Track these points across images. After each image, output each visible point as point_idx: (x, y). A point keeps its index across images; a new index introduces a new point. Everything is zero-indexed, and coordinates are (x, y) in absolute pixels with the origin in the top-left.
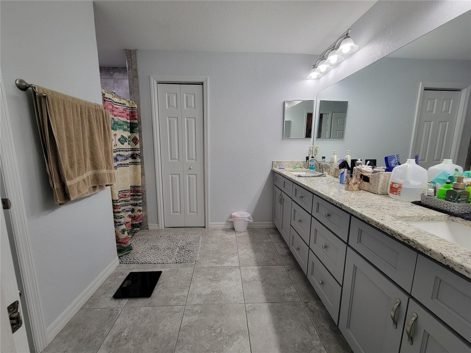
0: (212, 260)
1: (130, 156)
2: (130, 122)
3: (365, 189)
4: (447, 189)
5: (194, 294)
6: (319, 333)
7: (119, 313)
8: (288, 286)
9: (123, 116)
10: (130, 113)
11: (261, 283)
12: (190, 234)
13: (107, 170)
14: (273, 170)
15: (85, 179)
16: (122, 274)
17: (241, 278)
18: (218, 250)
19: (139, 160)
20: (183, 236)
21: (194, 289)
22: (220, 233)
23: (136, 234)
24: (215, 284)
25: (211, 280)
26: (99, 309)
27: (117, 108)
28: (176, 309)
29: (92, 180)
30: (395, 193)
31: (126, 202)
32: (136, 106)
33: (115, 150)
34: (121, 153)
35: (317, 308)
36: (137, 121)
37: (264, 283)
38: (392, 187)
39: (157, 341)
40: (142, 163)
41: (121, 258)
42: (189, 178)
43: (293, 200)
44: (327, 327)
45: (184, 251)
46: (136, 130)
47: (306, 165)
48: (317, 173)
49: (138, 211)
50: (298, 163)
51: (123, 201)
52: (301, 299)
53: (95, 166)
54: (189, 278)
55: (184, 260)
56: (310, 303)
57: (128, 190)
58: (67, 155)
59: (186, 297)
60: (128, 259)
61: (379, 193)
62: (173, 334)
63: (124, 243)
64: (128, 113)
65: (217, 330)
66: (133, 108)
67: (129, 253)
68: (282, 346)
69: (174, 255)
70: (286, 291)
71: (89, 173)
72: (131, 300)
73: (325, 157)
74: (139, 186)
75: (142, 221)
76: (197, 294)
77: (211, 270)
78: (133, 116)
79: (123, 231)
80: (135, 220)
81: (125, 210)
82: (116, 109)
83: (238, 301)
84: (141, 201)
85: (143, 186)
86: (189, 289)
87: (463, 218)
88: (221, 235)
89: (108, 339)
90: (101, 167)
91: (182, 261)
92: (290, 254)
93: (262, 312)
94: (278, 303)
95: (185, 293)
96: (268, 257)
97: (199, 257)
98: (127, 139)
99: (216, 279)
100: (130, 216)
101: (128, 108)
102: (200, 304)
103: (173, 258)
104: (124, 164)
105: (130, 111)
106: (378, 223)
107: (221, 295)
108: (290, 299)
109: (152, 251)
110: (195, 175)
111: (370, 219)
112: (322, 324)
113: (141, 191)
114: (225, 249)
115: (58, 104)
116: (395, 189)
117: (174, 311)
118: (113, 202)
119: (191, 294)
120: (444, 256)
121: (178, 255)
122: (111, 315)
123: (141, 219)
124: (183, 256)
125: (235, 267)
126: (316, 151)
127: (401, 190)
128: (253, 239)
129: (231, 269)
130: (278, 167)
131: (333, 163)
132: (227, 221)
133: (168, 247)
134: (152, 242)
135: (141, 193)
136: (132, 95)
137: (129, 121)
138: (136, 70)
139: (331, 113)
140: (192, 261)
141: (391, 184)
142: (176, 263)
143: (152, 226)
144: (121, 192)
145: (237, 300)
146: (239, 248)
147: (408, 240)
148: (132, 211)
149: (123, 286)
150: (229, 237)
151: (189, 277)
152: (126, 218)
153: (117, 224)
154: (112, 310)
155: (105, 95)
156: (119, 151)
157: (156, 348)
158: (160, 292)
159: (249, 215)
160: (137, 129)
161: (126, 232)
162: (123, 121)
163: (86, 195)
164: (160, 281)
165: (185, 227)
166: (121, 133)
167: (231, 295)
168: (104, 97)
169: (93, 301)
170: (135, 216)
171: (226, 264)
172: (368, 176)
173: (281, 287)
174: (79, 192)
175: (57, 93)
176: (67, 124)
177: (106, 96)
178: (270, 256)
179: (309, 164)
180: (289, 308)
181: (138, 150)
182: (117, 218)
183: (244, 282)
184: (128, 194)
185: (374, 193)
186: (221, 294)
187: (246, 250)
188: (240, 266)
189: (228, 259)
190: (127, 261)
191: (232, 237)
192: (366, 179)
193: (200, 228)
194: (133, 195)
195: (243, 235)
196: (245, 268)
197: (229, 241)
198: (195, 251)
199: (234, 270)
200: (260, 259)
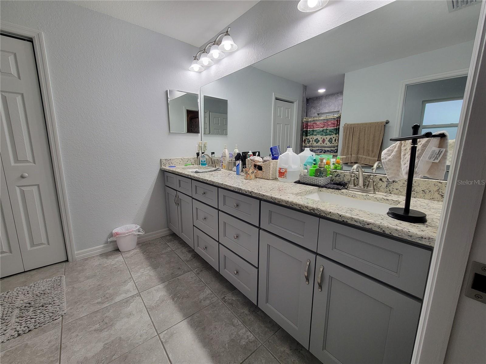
0: (94, 302)
3: (259, 177)
4: (315, 169)
6: (242, 321)
8: (201, 290)
11: (172, 300)
12: (39, 280)
14: (163, 169)
17: (145, 306)
18: (99, 285)
20: (23, 288)
21: (70, 358)
22: (97, 262)
24: (107, 333)
25: (98, 330)
30: (282, 177)
35: (234, 299)
38: (280, 172)
42: (22, 191)
43: (193, 198)
44: (246, 311)
45: (31, 310)
47: (197, 162)
48: (211, 168)
50: (189, 160)
52: (218, 298)
55: (37, 323)
56: (227, 297)
61: (271, 179)
68: (214, 356)
69: (9, 325)
70: (202, 296)
73: (214, 152)
76: (79, 361)
77: (96, 316)
83: (149, 336)
87: (326, 188)
91: (32, 327)
92: (196, 256)
93: (182, 333)
94: (197, 313)
96: (171, 269)
97: (68, 307)
99: (107, 324)
103: (7, 331)
106: (288, 202)
107: (121, 342)
108: (208, 302)
110: (36, 187)
111: (280, 199)
112: (242, 311)
114: (110, 279)
116: (282, 174)
120: (340, 214)
121: (21, 322)
124: (32, 318)
125: (133, 296)
126: (205, 146)
127: (287, 173)
128: (148, 254)
129: (127, 302)
130: (167, 165)
131: (225, 156)
132: (107, 242)
139: (208, 112)
140: (54, 319)
141: (279, 169)
142: (19, 335)
146: (132, 271)
147: (313, 209)
150: (113, 263)
151: (54, 345)
159: (138, 227)
165: (25, 272)
167: (137, 334)
171: (118, 299)
172: (261, 165)
173: (196, 294)
178: (174, 266)
179: (200, 161)
180: (210, 312)
183: (149, 310)
185: (267, 179)
187: (142, 270)
188: (139, 293)
189: (120, 290)
191: (118, 261)
192: (260, 168)
195: (132, 253)
196: (147, 292)
197: (114, 267)
198: (57, 302)
199: (132, 301)
200: (164, 274)
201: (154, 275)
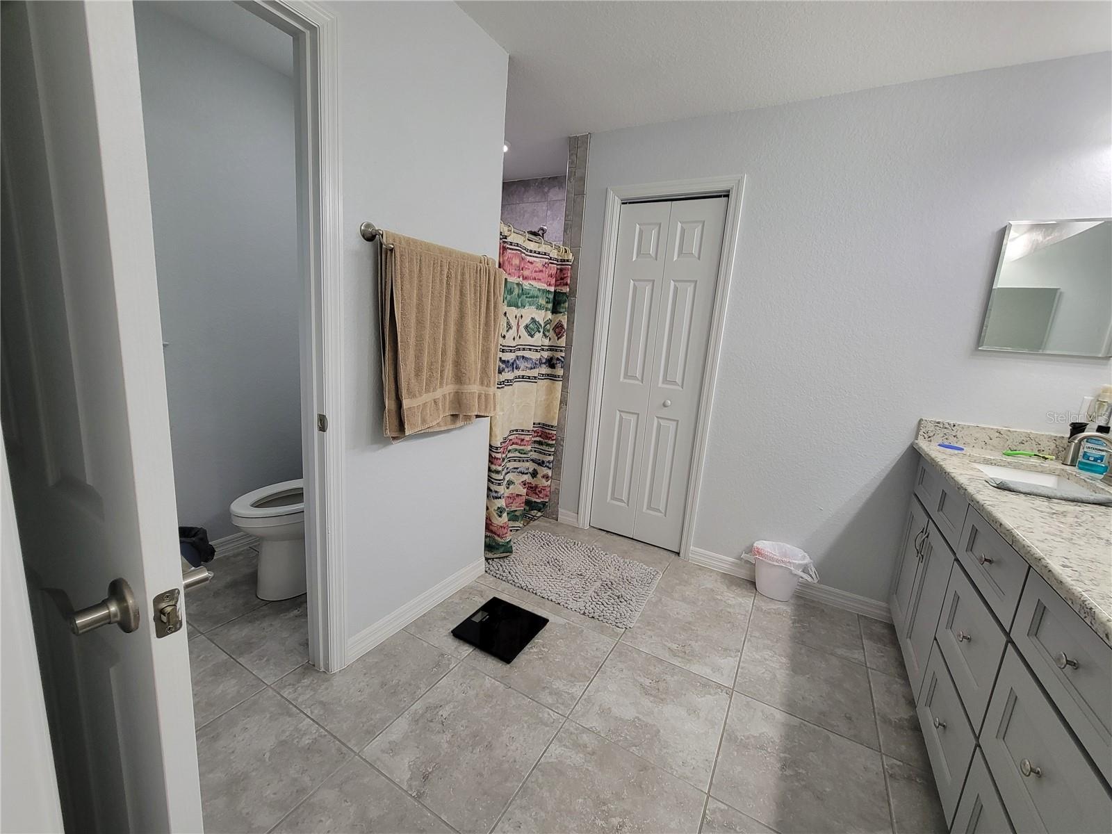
0: (667, 643)
1: (544, 361)
2: (555, 291)
5: (593, 701)
7: (451, 667)
9: (540, 280)
10: (558, 271)
11: (779, 765)
12: (637, 560)
13: (480, 387)
14: (916, 448)
15: (439, 398)
16: (481, 594)
17: (725, 724)
18: (689, 623)
19: (560, 372)
20: (619, 559)
21: (599, 691)
22: (709, 582)
23: (532, 523)
24: (650, 705)
25: (644, 688)
26: (426, 645)
27: (531, 263)
28: (546, 715)
29: (452, 402)
31: (521, 453)
32: (571, 257)
33: (515, 347)
34: (527, 354)
36: (568, 290)
37: (789, 772)
39: (489, 761)
40: (565, 378)
41: (491, 563)
42: (659, 426)
43: (957, 560)
45: (609, 593)
46: (563, 308)
47: (1068, 452)
49: (543, 477)
50: (1029, 438)
51: (516, 450)
53: (459, 378)
54: (597, 660)
55: (603, 614)
57: (529, 431)
58: (413, 352)
59: (575, 699)
60: (501, 569)
62: (520, 766)
63: (499, 536)
64: (554, 272)
65: (614, 819)
66: (564, 261)
67: (507, 557)
69: (585, 595)
71: (449, 388)
72: (477, 653)
74: (552, 426)
75: (547, 500)
76: (601, 705)
77: (655, 666)
78: (562, 279)
79: (500, 511)
80: (536, 493)
81: (518, 470)
82: (529, 264)
83: (694, 780)
84: (551, 458)
85: (560, 427)
86: (588, 686)
88: (711, 587)
89: (418, 706)
90: (467, 381)
91: (596, 615)
95: (577, 690)
96: (830, 703)
97: (638, 621)
98: (541, 326)
99: (658, 692)
100: (524, 483)
101: (556, 262)
102: (598, 734)
103: (581, 599)
104: (529, 378)
105: (559, 267)
107: (655, 738)
109: (548, 569)
110: (675, 423)
113: (554, 438)
114: (709, 626)
115: (411, 261)
117: (540, 718)
118: (490, 450)
119: (589, 700)
121: (594, 599)
122: (438, 665)
123: (547, 496)
124: (603, 604)
125: (719, 686)
128: (802, 630)
129: (704, 686)
130: (939, 439)
132: (739, 558)
133: (580, 573)
134: (555, 550)
135: (554, 442)
136: (568, 232)
137: (552, 289)
138: (582, 179)
140: (617, 625)
142: (584, 614)
143: (564, 515)
144: (515, 433)
145: (691, 775)
146: (749, 640)
148: (534, 474)
149: (473, 619)
150: (732, 602)
151: (598, 657)
152: (515, 485)
153: (491, 494)
154: (442, 655)
155: (506, 239)
156: (524, 349)
157: (481, 775)
158: (529, 661)
159: (807, 560)
160: (566, 305)
161: (505, 515)
162: (539, 290)
163: (437, 429)
164: (539, 639)
165: (632, 539)
166: (531, 314)
167: (681, 754)
168: (504, 242)
169: (423, 624)
170: (536, 487)
171: (696, 668)
174: (424, 421)
175: (415, 241)
176: (420, 297)
177: (509, 239)
178: (841, 702)
181: (561, 351)
182: (493, 483)
183: (728, 736)
184: (527, 438)
186: (656, 736)
187: (768, 654)
188: (733, 689)
189: (709, 657)
190: (498, 572)
191: (741, 604)
193: (665, 552)
194: (540, 443)
195: (774, 607)
196: (747, 702)
197: (729, 610)
198: (633, 605)
199: (712, 692)
200: (803, 698)
201: (782, 682)
